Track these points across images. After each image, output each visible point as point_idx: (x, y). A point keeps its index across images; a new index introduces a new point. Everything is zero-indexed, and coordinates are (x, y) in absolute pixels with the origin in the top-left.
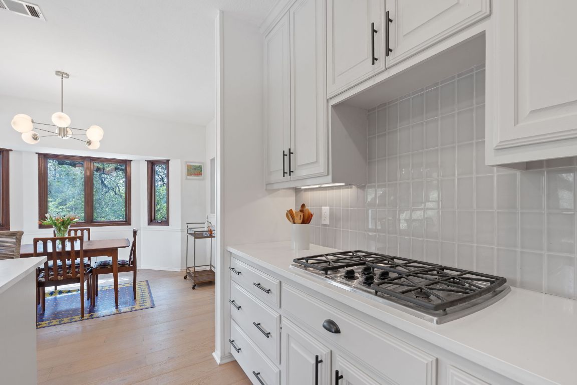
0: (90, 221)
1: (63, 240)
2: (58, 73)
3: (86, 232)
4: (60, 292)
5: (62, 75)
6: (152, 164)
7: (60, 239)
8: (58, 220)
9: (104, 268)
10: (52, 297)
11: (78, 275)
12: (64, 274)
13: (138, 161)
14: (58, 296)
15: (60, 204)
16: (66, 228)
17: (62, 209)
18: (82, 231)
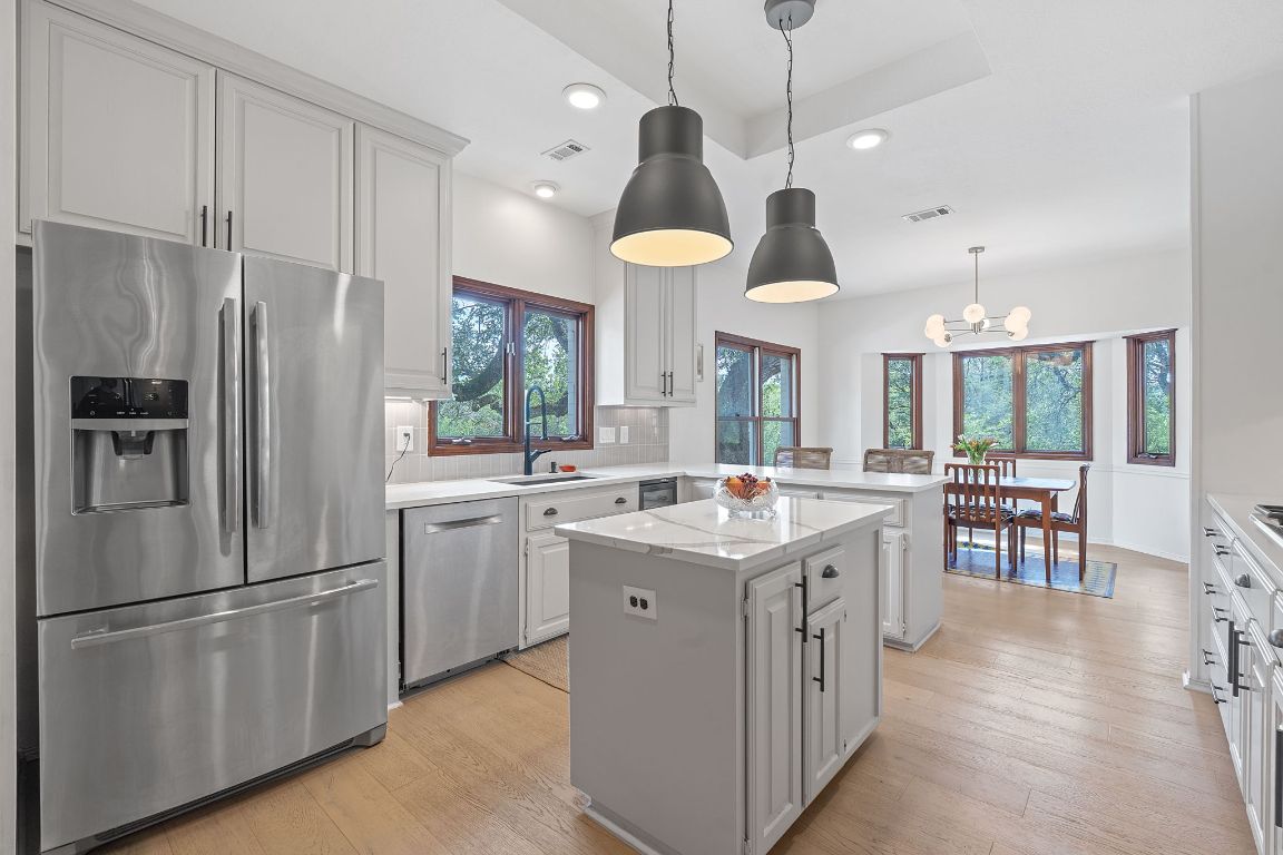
0: (1021, 450)
1: (976, 469)
2: (971, 251)
3: (1009, 465)
4: (976, 546)
5: (975, 250)
6: (1136, 342)
7: (973, 467)
8: (971, 443)
9: (1031, 519)
10: (966, 549)
11: (994, 520)
12: (978, 515)
13: (1109, 340)
14: (973, 550)
15: (989, 423)
16: (981, 455)
17: (992, 431)
18: (1005, 462)
